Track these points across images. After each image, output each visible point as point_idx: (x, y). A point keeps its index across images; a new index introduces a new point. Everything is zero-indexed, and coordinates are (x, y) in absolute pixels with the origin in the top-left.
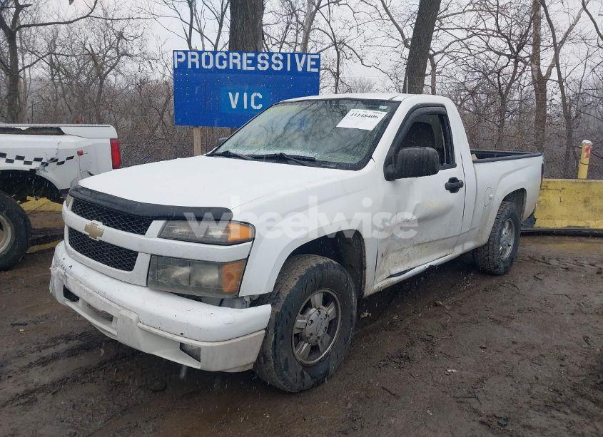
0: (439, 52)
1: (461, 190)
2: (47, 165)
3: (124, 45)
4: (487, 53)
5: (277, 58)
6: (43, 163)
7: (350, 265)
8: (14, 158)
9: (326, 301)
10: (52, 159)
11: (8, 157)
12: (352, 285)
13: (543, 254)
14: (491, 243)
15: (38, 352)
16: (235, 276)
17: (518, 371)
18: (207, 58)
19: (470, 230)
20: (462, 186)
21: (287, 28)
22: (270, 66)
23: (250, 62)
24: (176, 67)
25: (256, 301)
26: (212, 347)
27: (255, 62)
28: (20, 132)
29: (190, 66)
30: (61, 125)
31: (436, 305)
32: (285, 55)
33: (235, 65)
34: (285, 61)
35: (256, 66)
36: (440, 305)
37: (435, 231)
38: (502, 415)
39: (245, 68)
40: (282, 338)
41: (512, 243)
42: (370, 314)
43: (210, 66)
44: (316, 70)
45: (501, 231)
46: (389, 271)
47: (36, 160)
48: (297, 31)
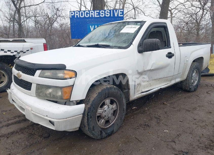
0: (173, 9)
1: (173, 57)
2: (19, 53)
3: (59, 13)
4: (192, 8)
5: (107, 12)
6: (18, 53)
7: (124, 88)
8: (7, 51)
9: (112, 102)
10: (21, 51)
11: (5, 51)
12: (123, 96)
13: (211, 83)
14: (188, 79)
15: (7, 121)
16: (68, 92)
17: (195, 131)
18: (82, 13)
19: (178, 74)
20: (174, 56)
21: (116, 3)
22: (105, 15)
23: (97, 14)
24: (71, 17)
25: (79, 102)
26: (58, 121)
27: (99, 14)
28: (9, 41)
29: (76, 17)
30: (25, 39)
31: (164, 104)
32: (110, 11)
33: (92, 15)
34: (110, 13)
35: (100, 15)
36: (165, 104)
37: (162, 74)
38: (186, 151)
39: (96, 16)
40: (91, 117)
41: (197, 79)
42: (136, 108)
43: (83, 17)
44: (122, 16)
45: (192, 74)
46: (142, 90)
47: (15, 51)
48: (120, 4)
